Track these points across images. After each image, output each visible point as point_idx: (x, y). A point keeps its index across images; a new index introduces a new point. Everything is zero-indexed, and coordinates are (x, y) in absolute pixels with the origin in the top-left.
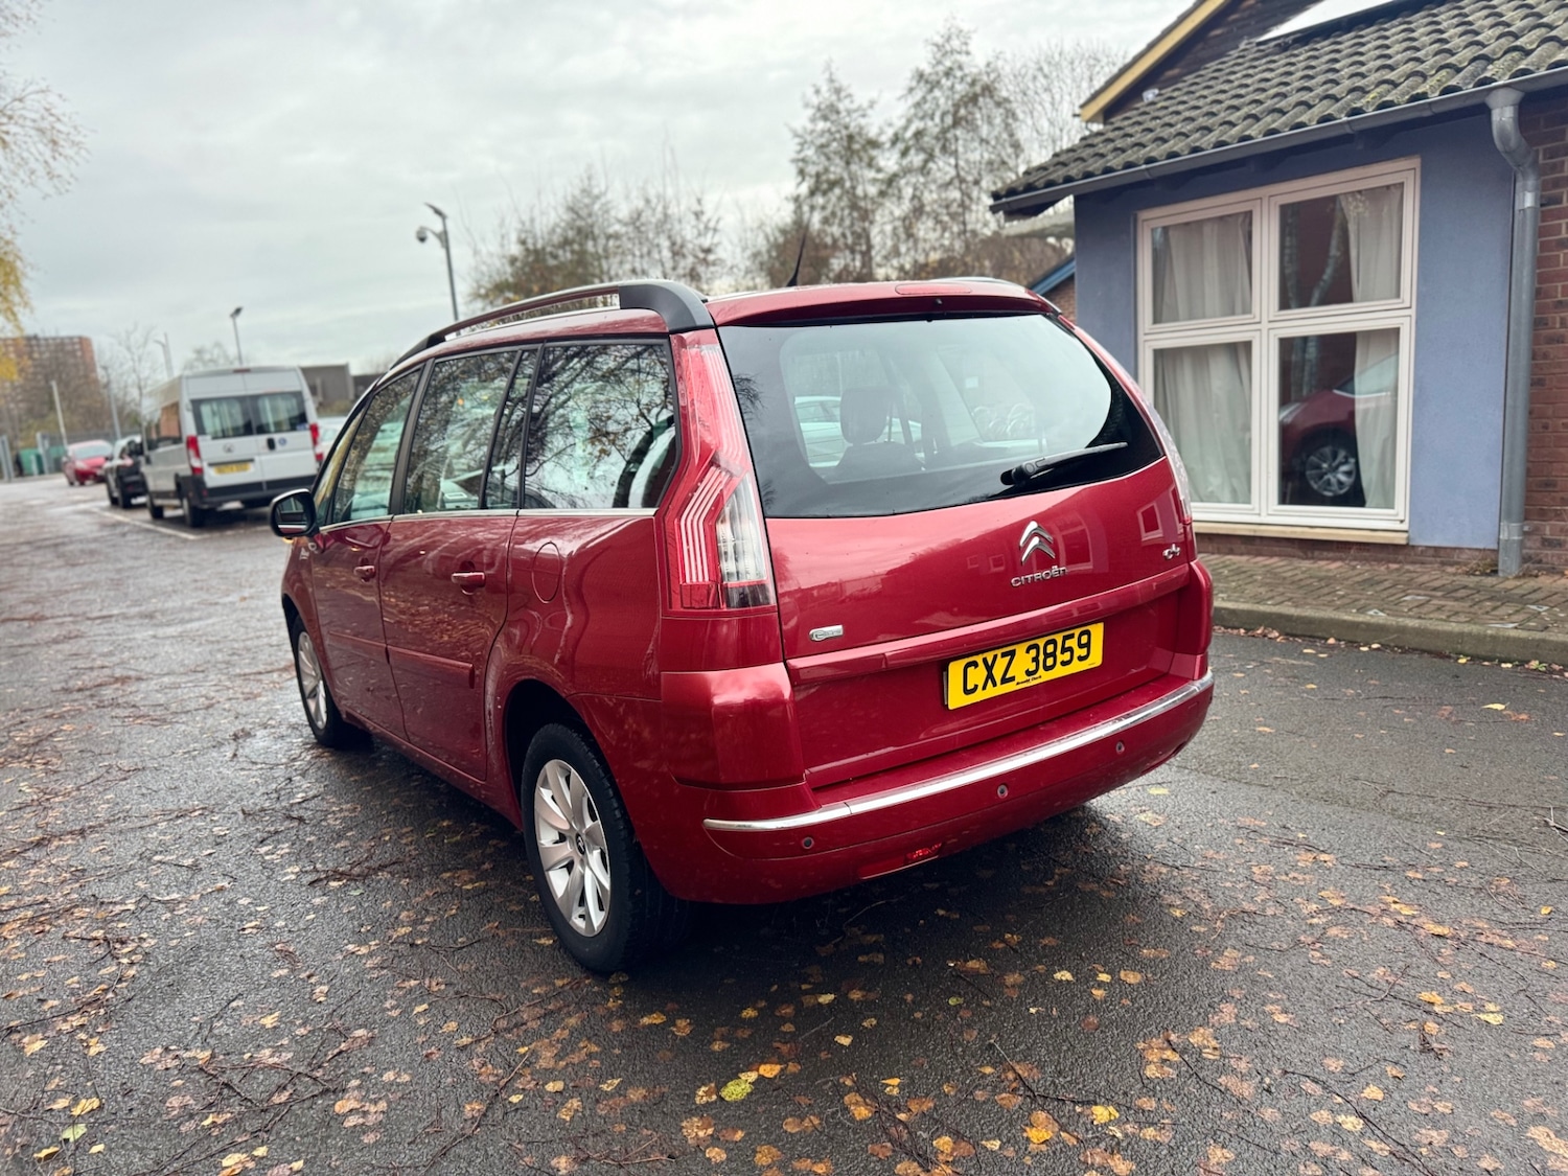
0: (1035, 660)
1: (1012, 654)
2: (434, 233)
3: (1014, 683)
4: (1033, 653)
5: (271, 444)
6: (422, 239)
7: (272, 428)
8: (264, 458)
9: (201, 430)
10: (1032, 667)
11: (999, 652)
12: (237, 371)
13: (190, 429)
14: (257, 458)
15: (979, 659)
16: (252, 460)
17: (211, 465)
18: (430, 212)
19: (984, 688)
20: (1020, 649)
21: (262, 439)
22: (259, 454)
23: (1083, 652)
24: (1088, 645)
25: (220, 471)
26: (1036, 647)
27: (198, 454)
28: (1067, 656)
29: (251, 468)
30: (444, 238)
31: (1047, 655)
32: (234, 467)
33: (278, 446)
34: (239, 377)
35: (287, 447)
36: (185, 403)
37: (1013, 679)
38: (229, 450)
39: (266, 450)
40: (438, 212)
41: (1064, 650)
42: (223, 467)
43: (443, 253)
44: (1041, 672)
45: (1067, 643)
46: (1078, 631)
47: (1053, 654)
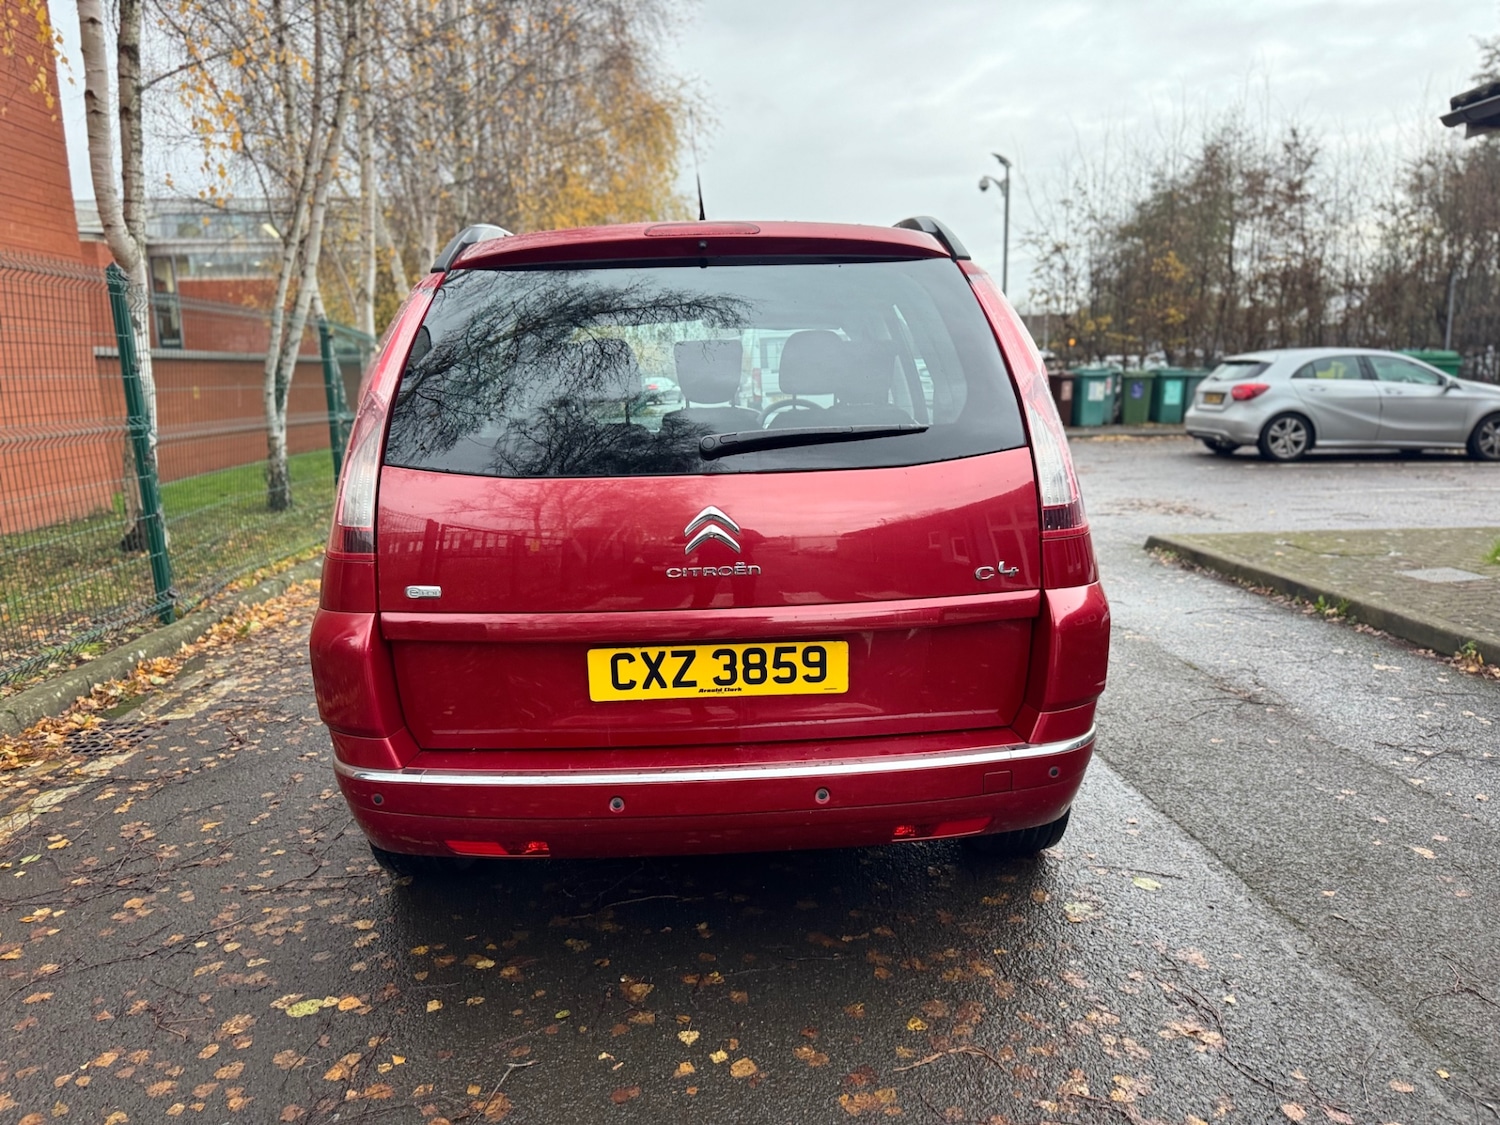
0: (731, 667)
1: (691, 656)
2: (996, 182)
3: (696, 689)
4: (726, 659)
6: (984, 188)
10: (726, 675)
11: (668, 650)
15: (636, 652)
18: (996, 160)
19: (646, 685)
20: (704, 653)
23: (815, 672)
24: (822, 664)
26: (733, 655)
28: (785, 672)
30: (1005, 186)
31: (748, 666)
37: (693, 684)
40: (1002, 161)
41: (778, 664)
43: (1002, 200)
44: (740, 681)
45: (785, 657)
46: (801, 646)
47: (761, 666)
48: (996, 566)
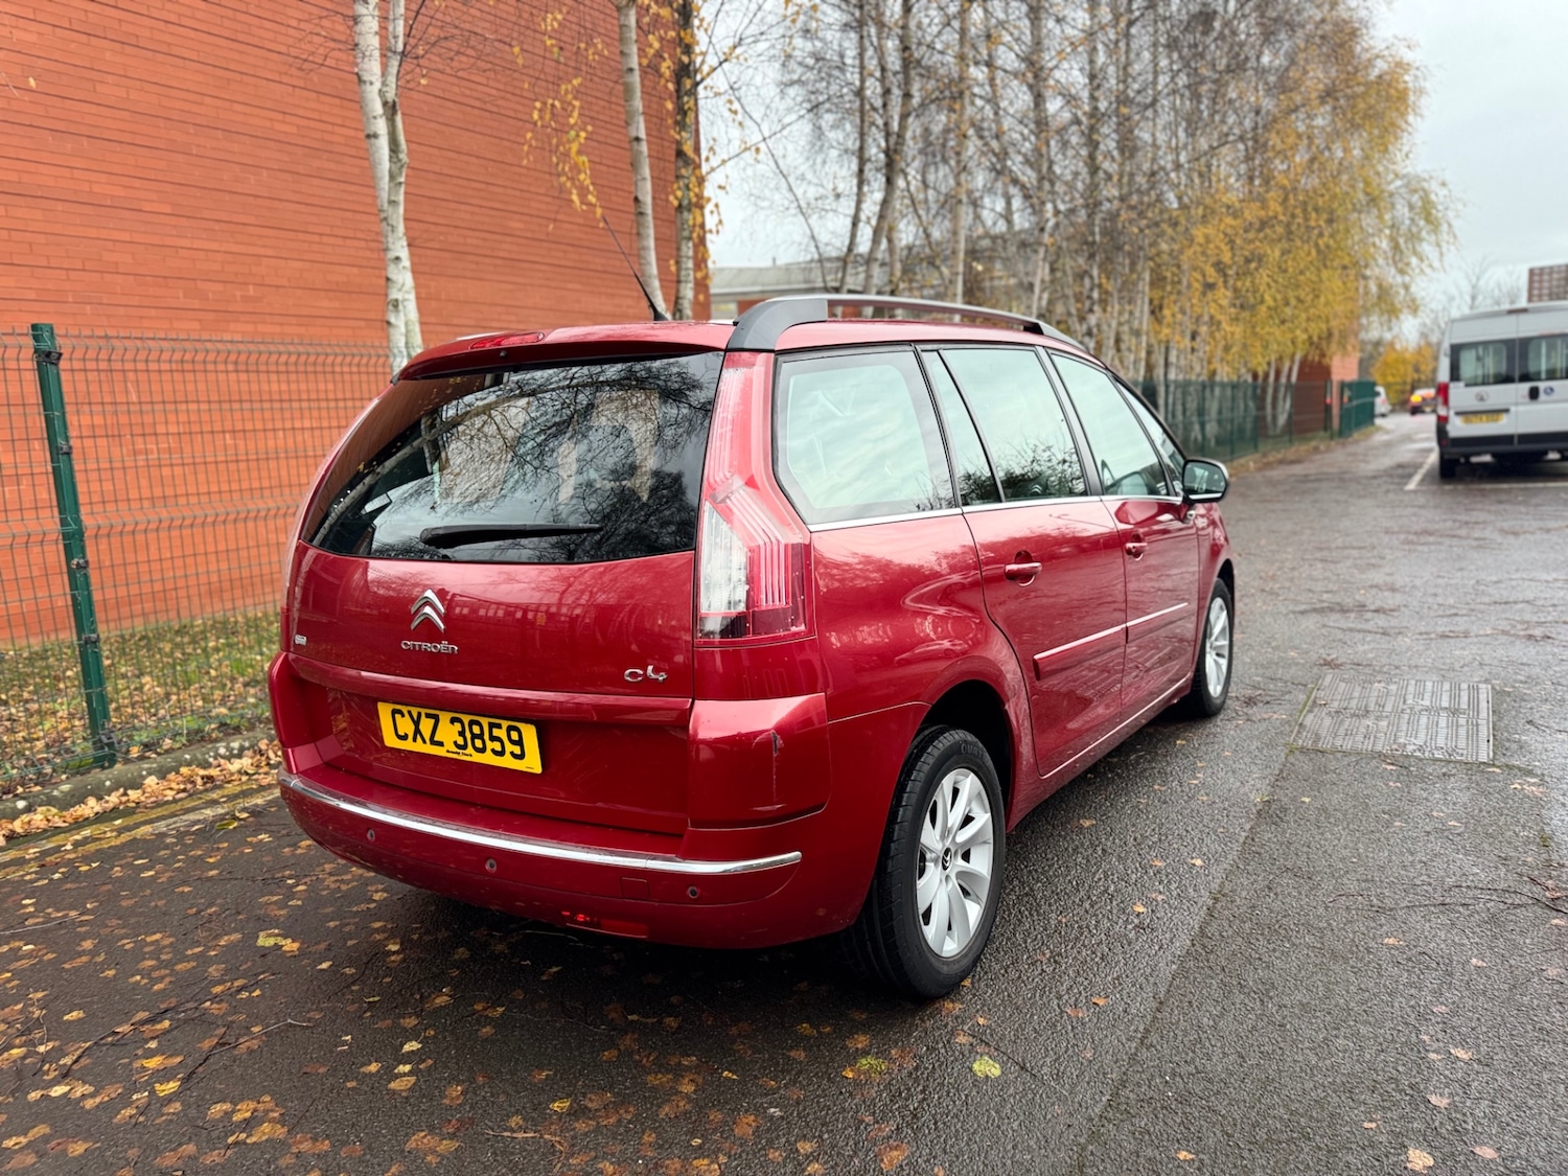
1: (437, 719)
3: (444, 750)
4: (458, 727)
5: (1534, 394)
7: (1543, 376)
8: (1521, 408)
9: (1455, 374)
10: (460, 741)
11: (423, 711)
12: (1511, 312)
13: (1443, 375)
14: (1513, 409)
15: (404, 709)
16: (1507, 411)
17: (1458, 414)
19: (414, 739)
20: (444, 718)
21: (1526, 387)
22: (1517, 404)
23: (517, 750)
24: (520, 743)
25: (1467, 421)
26: (461, 721)
27: (1446, 402)
28: (498, 746)
29: (1504, 419)
31: (474, 736)
32: (1484, 417)
33: (1542, 396)
34: (1513, 318)
35: (1554, 396)
36: (1446, 346)
37: (442, 744)
38: (1482, 399)
39: (1527, 399)
41: (492, 738)
42: (1471, 417)
44: (470, 750)
45: (496, 732)
46: (505, 724)
47: (481, 736)
48: (645, 670)
